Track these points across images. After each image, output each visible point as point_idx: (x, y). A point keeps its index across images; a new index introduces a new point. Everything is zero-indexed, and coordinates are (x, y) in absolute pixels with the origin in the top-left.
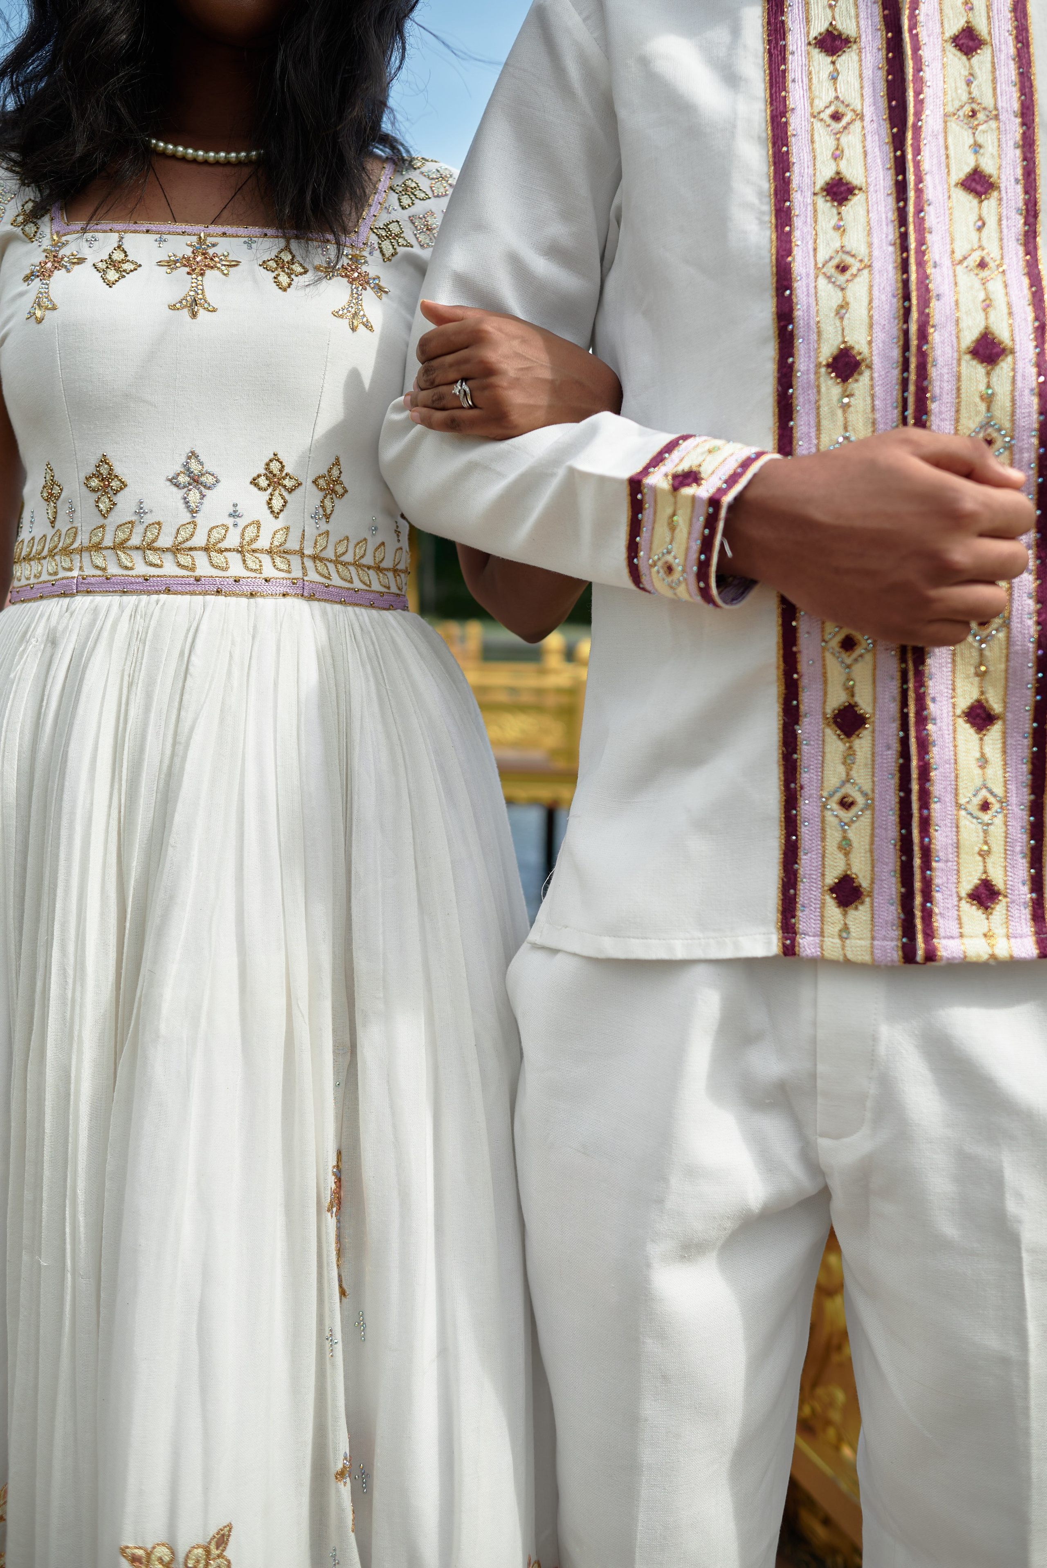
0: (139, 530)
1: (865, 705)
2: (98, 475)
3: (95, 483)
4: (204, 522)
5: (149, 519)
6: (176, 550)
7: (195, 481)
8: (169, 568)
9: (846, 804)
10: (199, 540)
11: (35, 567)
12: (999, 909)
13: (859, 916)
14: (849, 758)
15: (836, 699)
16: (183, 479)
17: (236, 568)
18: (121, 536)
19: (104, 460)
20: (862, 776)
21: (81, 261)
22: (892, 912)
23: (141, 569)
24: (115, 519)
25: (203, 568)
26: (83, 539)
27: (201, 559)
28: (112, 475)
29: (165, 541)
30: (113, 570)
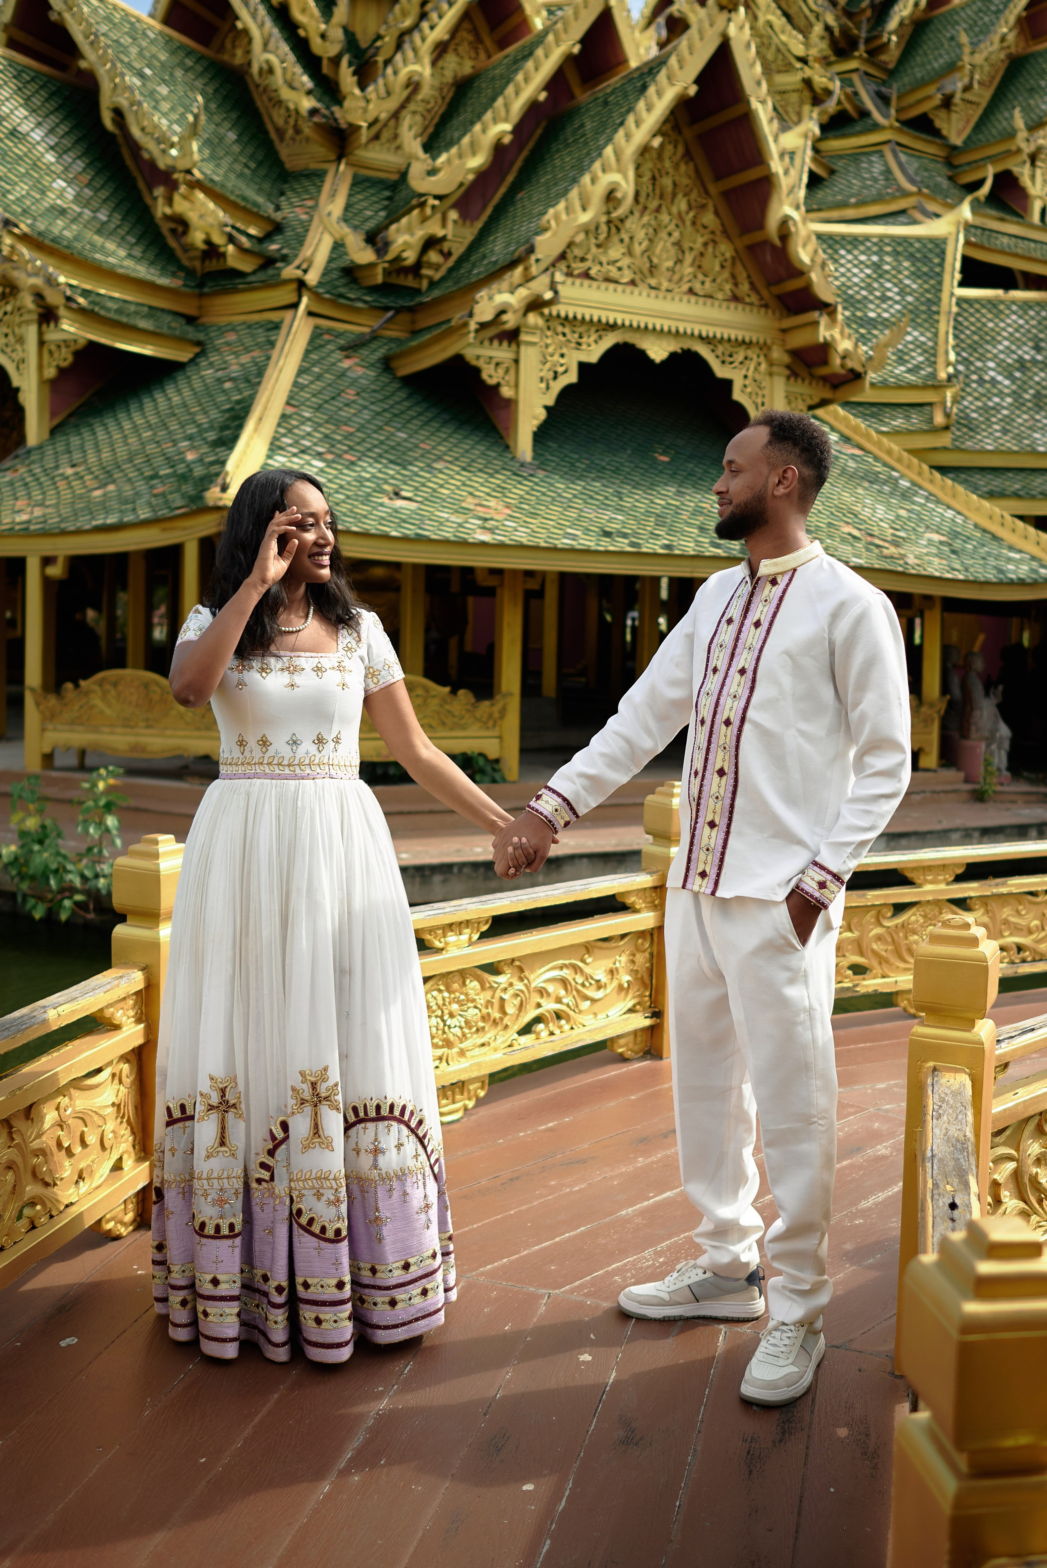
4: (298, 756)
6: (289, 765)
7: (295, 742)
8: (287, 771)
10: (296, 762)
11: (230, 768)
12: (706, 879)
17: (308, 771)
19: (264, 735)
23: (277, 771)
24: (267, 755)
25: (298, 771)
26: (256, 760)
27: (297, 768)
28: (267, 740)
29: (285, 762)
30: (267, 771)
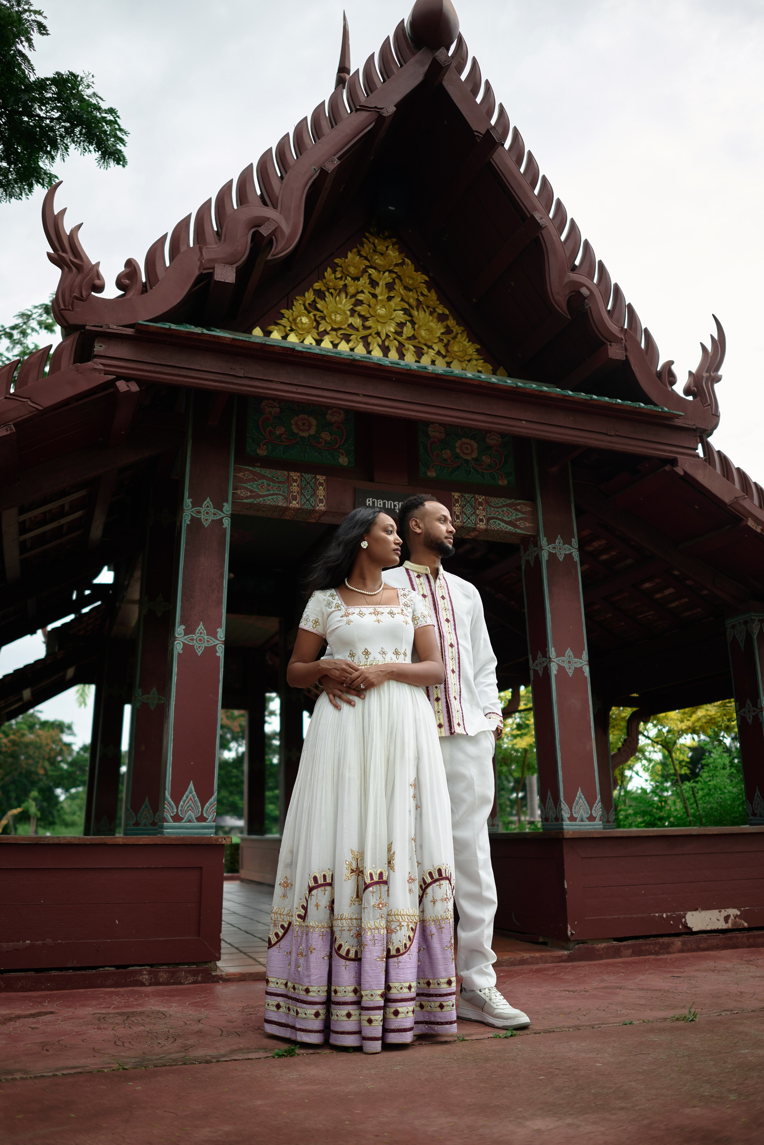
0: (375, 662)
1: (439, 696)
2: (365, 652)
3: (364, 653)
5: (376, 660)
9: (438, 712)
13: (443, 729)
14: (438, 705)
15: (435, 697)
16: (382, 653)
18: (371, 663)
20: (440, 707)
21: (354, 613)
22: (447, 728)
